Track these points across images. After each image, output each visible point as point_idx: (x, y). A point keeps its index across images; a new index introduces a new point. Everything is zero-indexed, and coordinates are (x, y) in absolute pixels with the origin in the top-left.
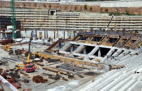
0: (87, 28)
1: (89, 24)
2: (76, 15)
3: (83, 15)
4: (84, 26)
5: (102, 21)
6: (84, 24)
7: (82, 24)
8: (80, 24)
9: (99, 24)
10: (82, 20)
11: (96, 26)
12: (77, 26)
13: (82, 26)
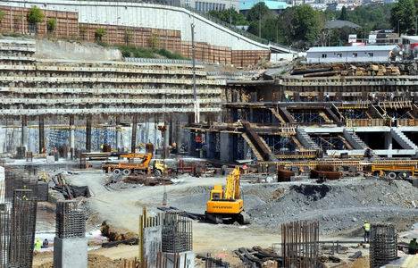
0: (72, 106)
1: (78, 90)
2: (23, 52)
3: (46, 51)
4: (61, 101)
5: (114, 80)
6: (61, 90)
7: (50, 90)
8: (43, 90)
9: (107, 91)
10: (51, 73)
11: (101, 100)
12: (33, 101)
13: (53, 101)
